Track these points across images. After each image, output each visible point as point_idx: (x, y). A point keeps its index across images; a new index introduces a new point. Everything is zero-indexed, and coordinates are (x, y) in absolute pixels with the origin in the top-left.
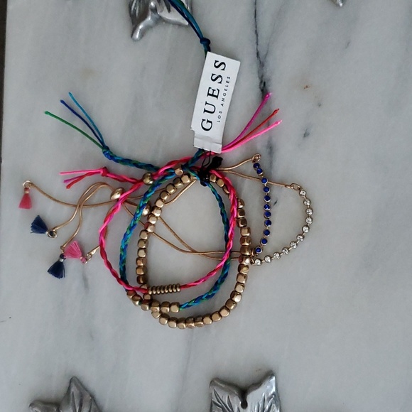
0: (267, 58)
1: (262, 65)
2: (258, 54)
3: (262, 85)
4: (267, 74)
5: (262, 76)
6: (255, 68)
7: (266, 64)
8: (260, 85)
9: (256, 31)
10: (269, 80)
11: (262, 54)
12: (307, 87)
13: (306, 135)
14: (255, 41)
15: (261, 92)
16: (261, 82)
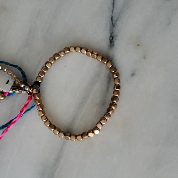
0: (118, 22)
1: (113, 25)
2: (112, 18)
3: (111, 38)
4: (116, 32)
5: (112, 33)
6: (109, 26)
7: (116, 25)
8: (110, 38)
9: (113, 4)
10: (116, 36)
11: (114, 19)
12: (139, 45)
13: (133, 75)
14: (112, 10)
15: (110, 42)
16: (111, 36)
